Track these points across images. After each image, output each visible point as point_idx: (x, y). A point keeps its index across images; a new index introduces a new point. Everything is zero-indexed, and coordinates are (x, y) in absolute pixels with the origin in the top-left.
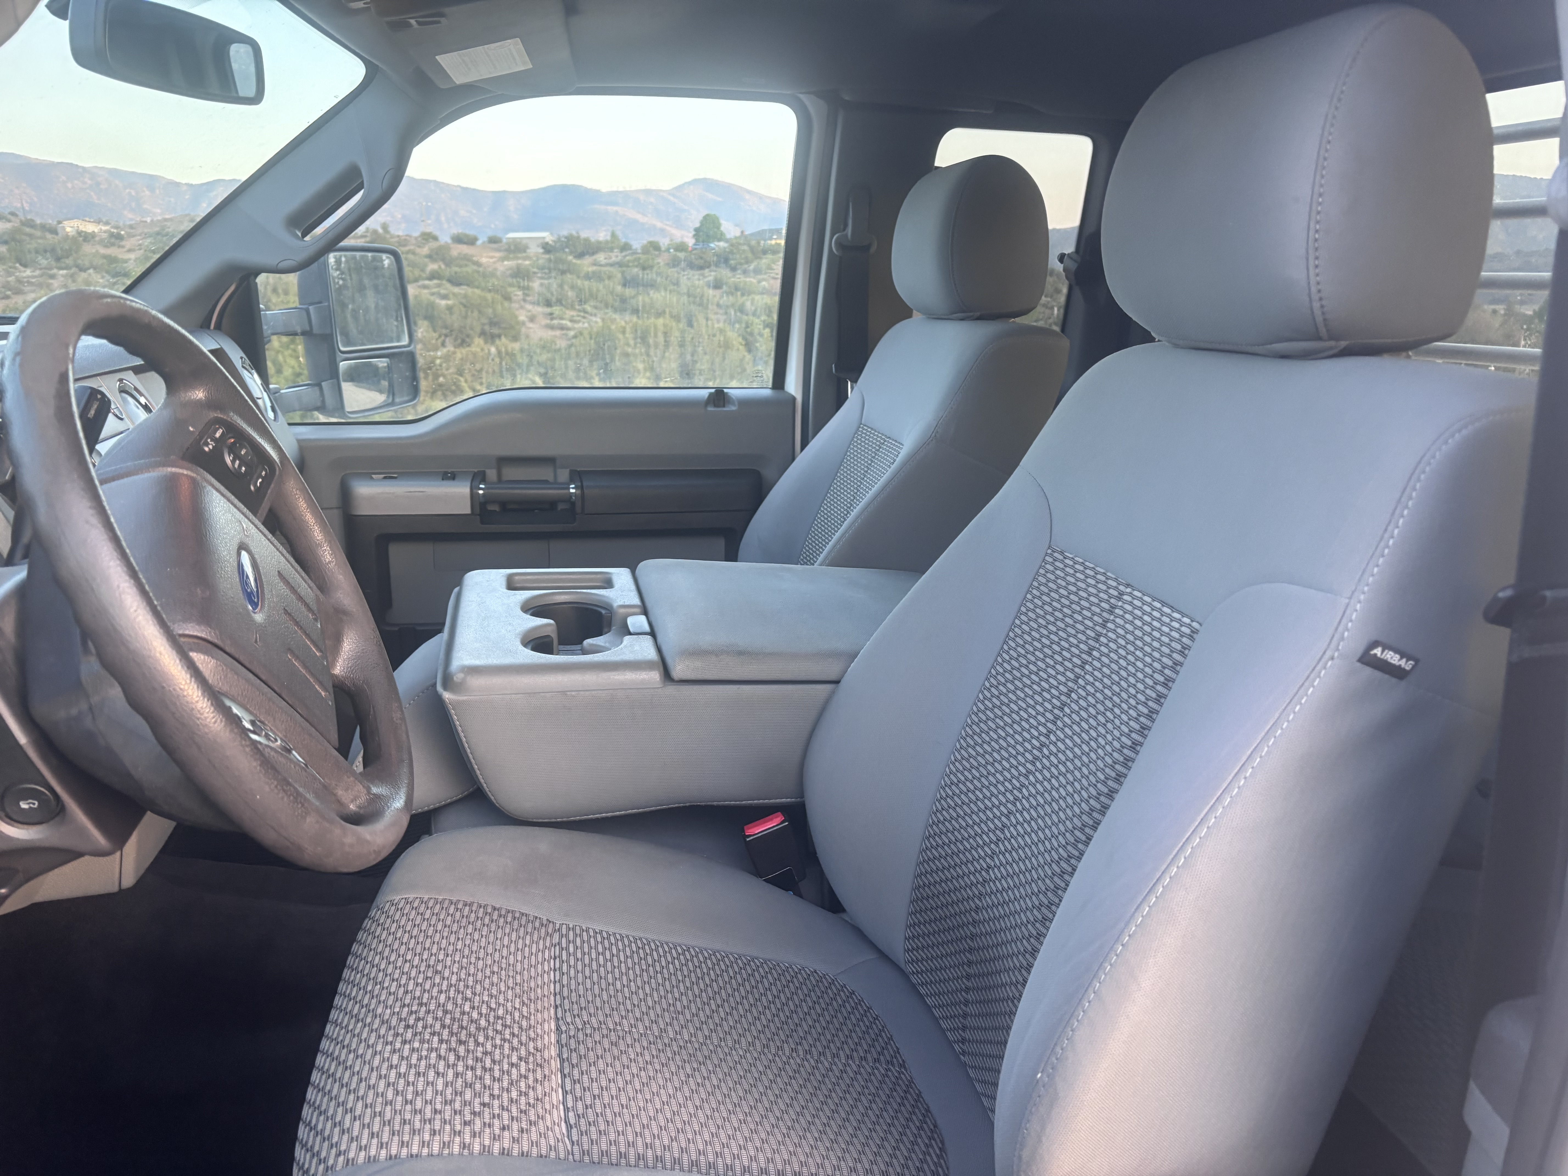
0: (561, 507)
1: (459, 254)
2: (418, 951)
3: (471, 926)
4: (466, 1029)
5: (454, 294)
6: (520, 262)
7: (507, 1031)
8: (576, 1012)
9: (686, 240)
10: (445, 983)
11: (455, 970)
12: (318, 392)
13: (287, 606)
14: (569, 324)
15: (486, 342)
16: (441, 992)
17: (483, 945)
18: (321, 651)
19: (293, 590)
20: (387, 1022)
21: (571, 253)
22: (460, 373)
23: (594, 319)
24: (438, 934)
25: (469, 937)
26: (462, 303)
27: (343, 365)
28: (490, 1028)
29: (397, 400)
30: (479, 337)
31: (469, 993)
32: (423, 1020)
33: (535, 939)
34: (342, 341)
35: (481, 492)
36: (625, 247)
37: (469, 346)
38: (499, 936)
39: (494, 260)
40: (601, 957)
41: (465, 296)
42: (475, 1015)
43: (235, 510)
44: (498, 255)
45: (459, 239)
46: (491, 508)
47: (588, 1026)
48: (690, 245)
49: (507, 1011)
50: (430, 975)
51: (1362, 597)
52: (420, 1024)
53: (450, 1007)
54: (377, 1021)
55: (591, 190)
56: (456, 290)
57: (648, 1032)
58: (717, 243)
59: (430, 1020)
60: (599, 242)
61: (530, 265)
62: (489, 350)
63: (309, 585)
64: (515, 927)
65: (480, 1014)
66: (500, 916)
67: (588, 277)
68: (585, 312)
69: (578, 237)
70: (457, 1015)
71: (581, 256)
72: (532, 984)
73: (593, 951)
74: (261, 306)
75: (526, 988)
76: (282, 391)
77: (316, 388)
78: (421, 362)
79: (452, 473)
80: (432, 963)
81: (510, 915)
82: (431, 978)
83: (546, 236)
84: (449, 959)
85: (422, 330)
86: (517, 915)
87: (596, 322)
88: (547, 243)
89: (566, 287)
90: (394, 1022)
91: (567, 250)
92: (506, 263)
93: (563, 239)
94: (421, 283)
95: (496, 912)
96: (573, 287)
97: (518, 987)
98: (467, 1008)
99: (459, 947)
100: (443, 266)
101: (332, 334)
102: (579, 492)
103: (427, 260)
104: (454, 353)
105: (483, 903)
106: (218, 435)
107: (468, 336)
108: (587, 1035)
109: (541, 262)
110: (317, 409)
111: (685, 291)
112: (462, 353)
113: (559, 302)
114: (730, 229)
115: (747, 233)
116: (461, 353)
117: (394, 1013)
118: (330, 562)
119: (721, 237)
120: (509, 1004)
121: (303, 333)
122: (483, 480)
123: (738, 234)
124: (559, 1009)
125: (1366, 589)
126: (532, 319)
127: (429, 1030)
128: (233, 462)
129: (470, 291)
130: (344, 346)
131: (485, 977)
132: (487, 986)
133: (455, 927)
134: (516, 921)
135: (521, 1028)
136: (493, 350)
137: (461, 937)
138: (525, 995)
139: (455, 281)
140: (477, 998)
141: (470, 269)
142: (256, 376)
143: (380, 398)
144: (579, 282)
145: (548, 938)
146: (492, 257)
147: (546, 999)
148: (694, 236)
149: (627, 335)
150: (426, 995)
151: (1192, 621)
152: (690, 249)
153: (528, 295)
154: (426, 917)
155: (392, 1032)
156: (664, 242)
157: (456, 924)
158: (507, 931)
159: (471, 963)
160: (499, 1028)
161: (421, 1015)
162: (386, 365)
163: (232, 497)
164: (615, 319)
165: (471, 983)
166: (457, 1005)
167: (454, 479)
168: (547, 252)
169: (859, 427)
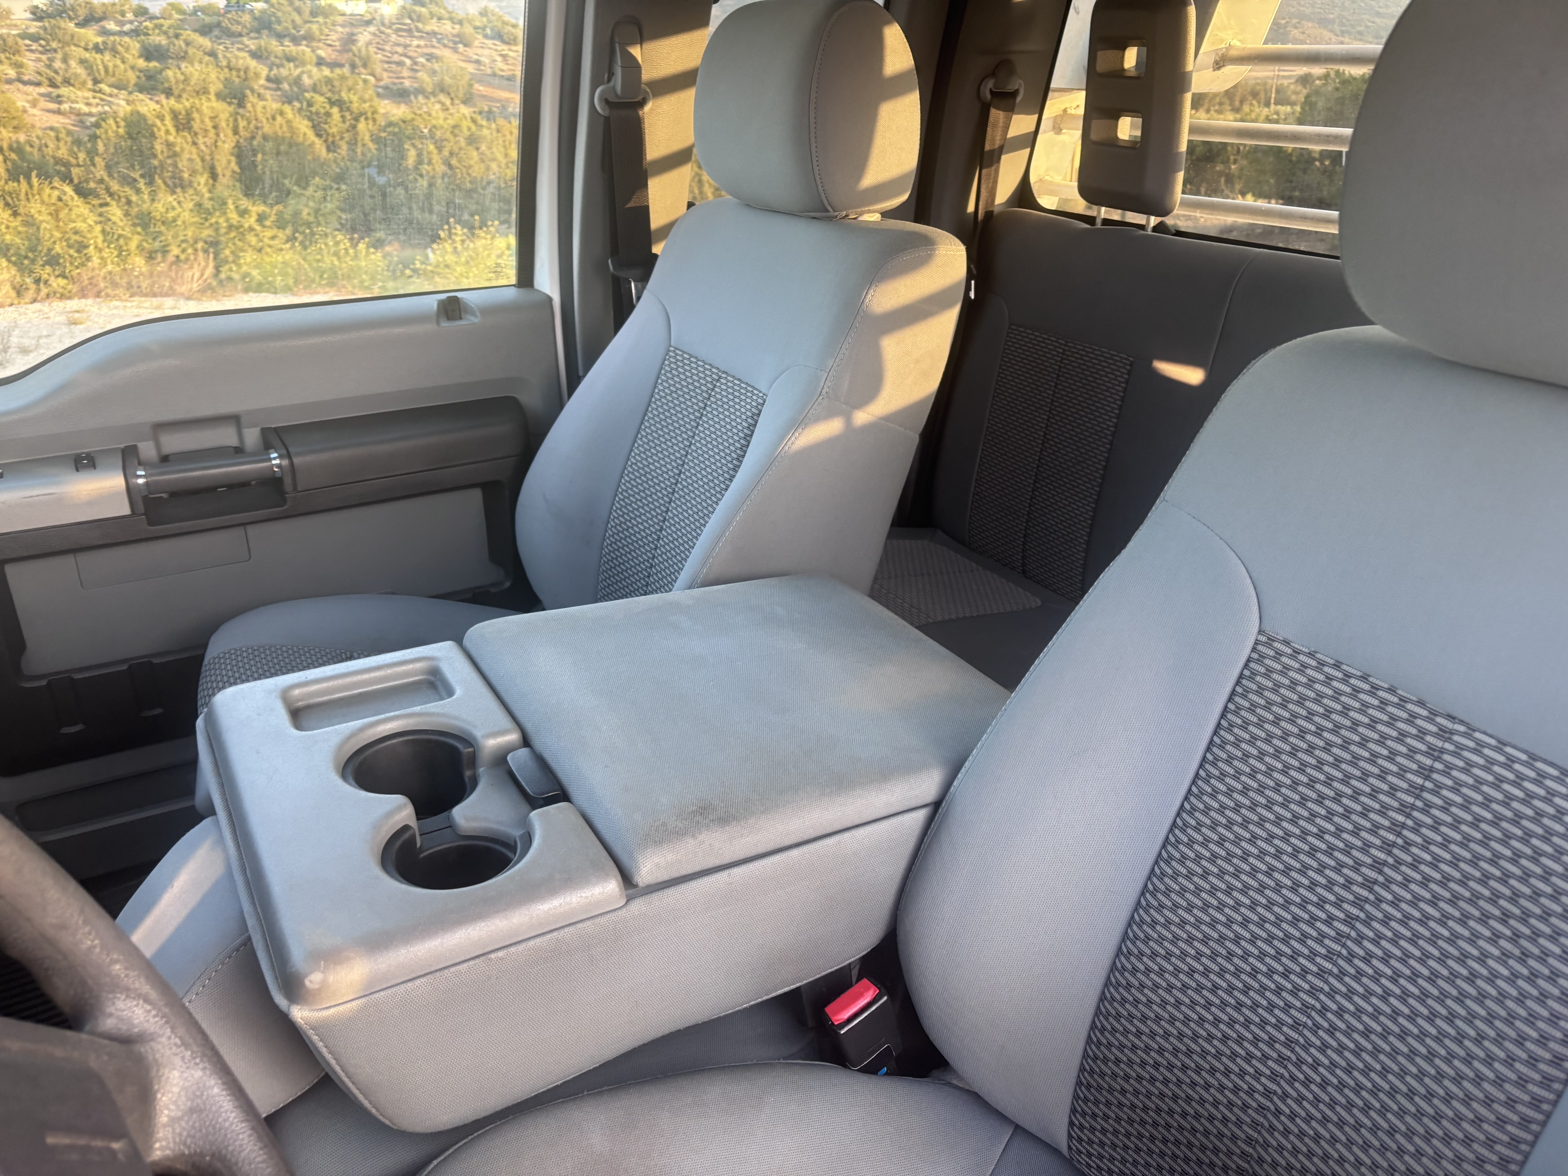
6: (4, 31)
21: (71, 19)
23: (113, 100)
35: (140, 481)
36: (141, 11)
48: (222, 6)
61: (17, 34)
71: (83, 23)
79: (89, 458)
91: (65, 16)
96: (82, 62)
102: (285, 462)
109: (32, 31)
113: (67, 81)
122: (140, 463)
126: (34, 103)
149: (166, 122)
152: (222, 12)
153: (21, 74)
156: (188, 4)
164: (145, 102)
167: (94, 467)
168: (40, 19)
169: (669, 351)
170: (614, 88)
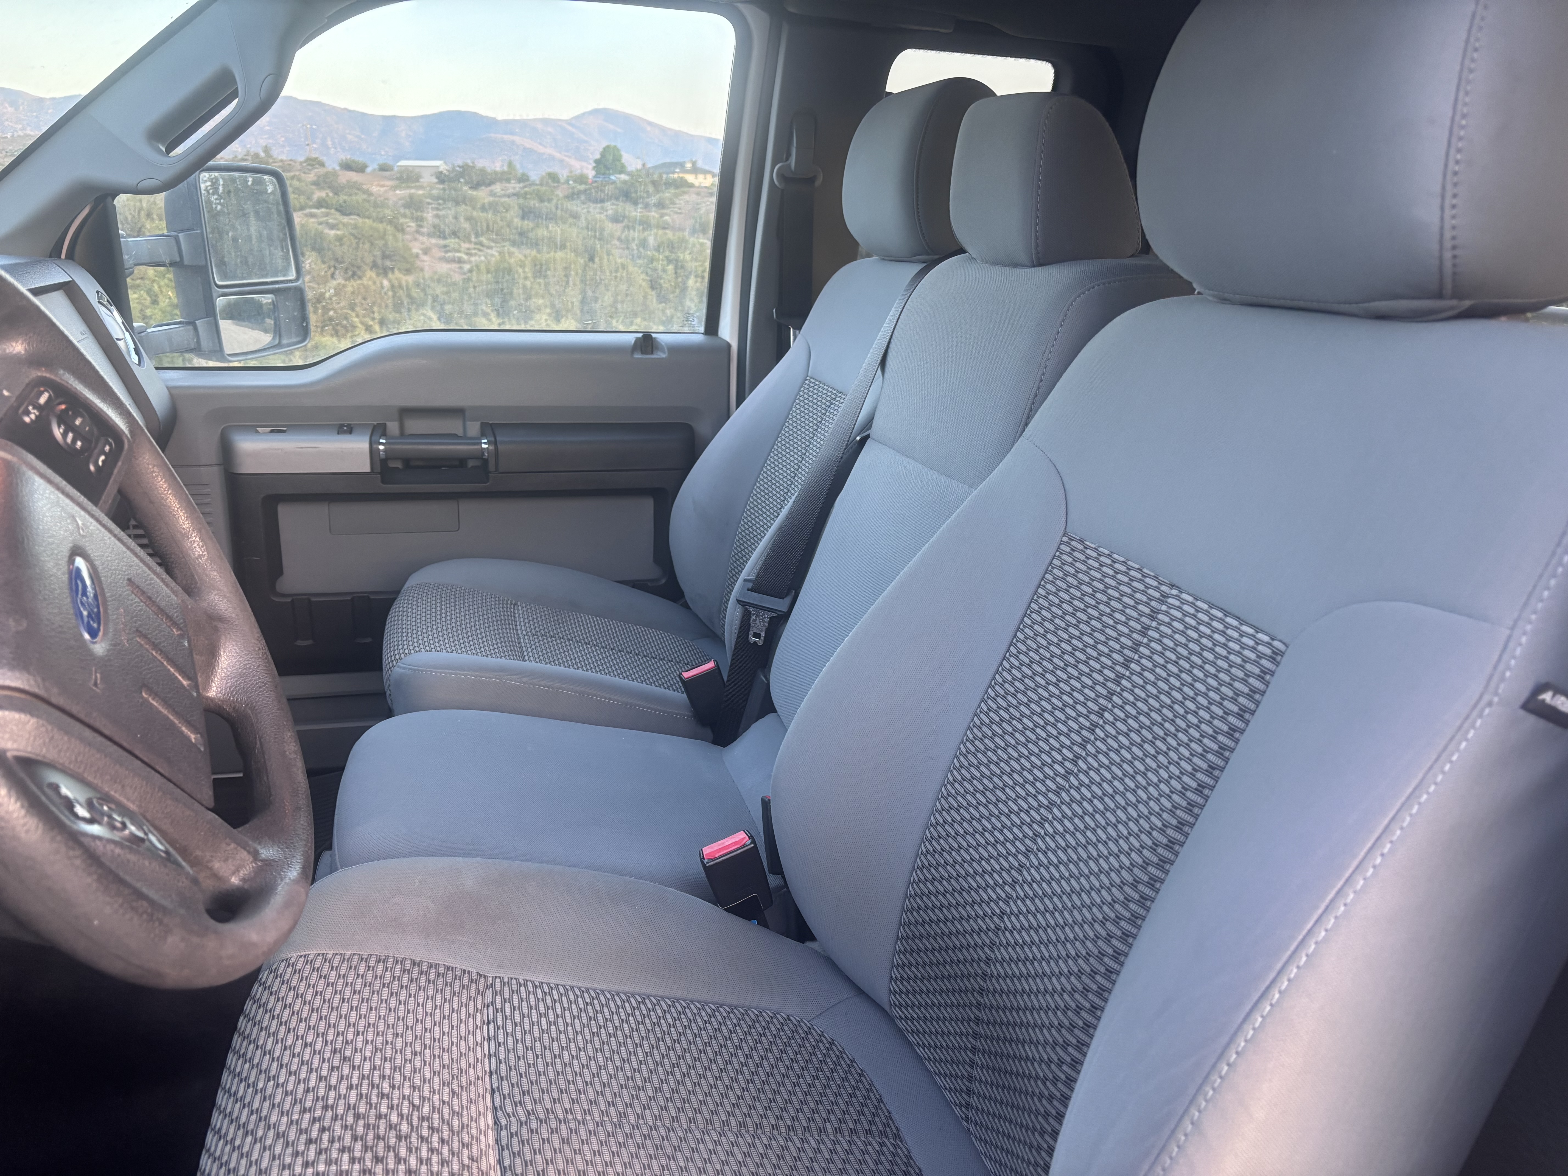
0: (471, 463)
1: (348, 181)
2: (321, 1030)
3: (386, 990)
4: (384, 1139)
5: (344, 224)
6: (413, 191)
7: (435, 1138)
8: (517, 1099)
9: (585, 171)
10: (356, 1074)
11: (368, 1054)
12: (192, 332)
13: (140, 626)
14: (465, 257)
15: (378, 275)
16: (351, 1087)
17: (401, 1015)
18: (189, 678)
19: (150, 600)
20: (283, 1135)
21: (466, 183)
22: (352, 307)
23: (489, 251)
24: (346, 1004)
25: (384, 1005)
26: (352, 234)
27: (220, 302)
28: (414, 1135)
29: (285, 341)
30: (371, 269)
31: (386, 1087)
32: (329, 1130)
33: (464, 1001)
34: (218, 272)
35: (381, 447)
36: (523, 179)
37: (360, 278)
38: (421, 1001)
39: (385, 188)
40: (543, 1020)
41: (356, 227)
42: (394, 1118)
43: (67, 501)
44: (389, 183)
45: (348, 166)
46: (392, 464)
47: (532, 1117)
48: (590, 177)
49: (434, 1108)
50: (336, 1063)
51: (1529, 627)
52: (326, 1136)
53: (362, 1109)
54: (271, 1133)
55: (486, 117)
56: (345, 219)
57: (606, 1119)
58: (618, 176)
59: (338, 1131)
60: (495, 172)
61: (423, 194)
62: (381, 283)
63: (172, 590)
64: (440, 987)
65: (401, 1115)
66: (421, 973)
67: (483, 209)
68: (481, 244)
69: (474, 167)
70: (372, 1120)
71: (476, 186)
72: (463, 1065)
73: (534, 1011)
74: (120, 232)
75: (455, 1071)
76: (149, 330)
77: (190, 327)
78: (309, 295)
79: (349, 426)
80: (338, 1046)
81: (433, 970)
82: (338, 1068)
83: (440, 165)
84: (360, 1038)
85: (310, 261)
86: (442, 970)
87: (492, 255)
88: (441, 173)
89: (462, 219)
90: (292, 1136)
91: (462, 180)
92: (398, 192)
93: (458, 169)
94: (308, 211)
95: (416, 968)
96: (469, 219)
97: (446, 1071)
98: (384, 1109)
99: (372, 1021)
100: (331, 195)
101: (206, 265)
102: (492, 448)
103: (313, 187)
104: (344, 286)
105: (400, 957)
106: (42, 400)
107: (359, 267)
108: (532, 1131)
109: (435, 192)
110: (191, 351)
111: (584, 224)
112: (353, 286)
113: (454, 234)
114: (632, 162)
115: (649, 165)
116: (351, 286)
117: (292, 1121)
118: (200, 556)
119: (622, 170)
120: (436, 1097)
121: (172, 264)
122: (384, 434)
123: (639, 167)
124: (497, 1095)
125: (1533, 617)
126: (426, 251)
127: (337, 1145)
128: (65, 435)
129: (360, 220)
130: (221, 280)
131: (406, 1060)
132: (408, 1074)
133: (366, 993)
134: (441, 979)
135: (451, 1130)
136: (386, 283)
137: (374, 1005)
138: (455, 1081)
139: (343, 210)
140: (396, 1092)
141: (361, 197)
142: (116, 313)
143: (266, 339)
144: (475, 213)
145: (480, 997)
146: (383, 186)
147: (480, 1082)
148: (594, 168)
149: (527, 270)
150: (332, 1094)
151: (1273, 639)
152: (590, 181)
153: (421, 226)
154: (331, 981)
155: (289, 1150)
156: (563, 174)
157: (367, 989)
158: (430, 993)
159: (387, 1042)
160: (425, 1132)
161: (327, 1123)
162: (270, 301)
163: (64, 483)
164: (513, 253)
165: (387, 1072)
166: (371, 1105)
167: (351, 433)
168: (442, 181)
169: (806, 380)
170: (789, 166)
